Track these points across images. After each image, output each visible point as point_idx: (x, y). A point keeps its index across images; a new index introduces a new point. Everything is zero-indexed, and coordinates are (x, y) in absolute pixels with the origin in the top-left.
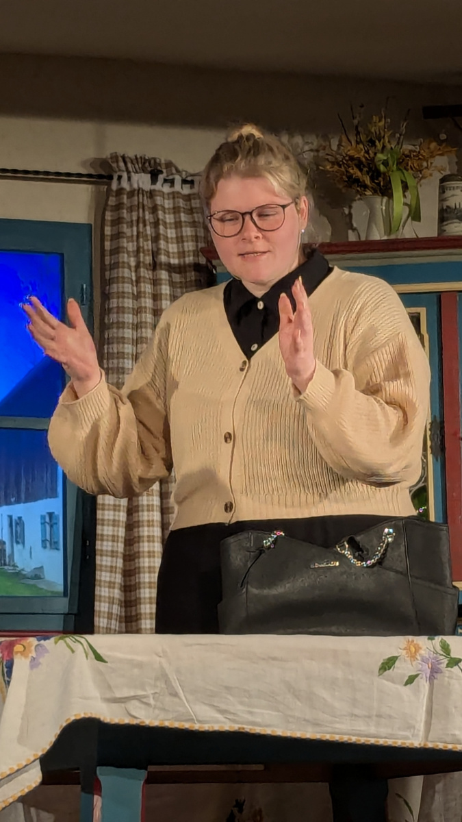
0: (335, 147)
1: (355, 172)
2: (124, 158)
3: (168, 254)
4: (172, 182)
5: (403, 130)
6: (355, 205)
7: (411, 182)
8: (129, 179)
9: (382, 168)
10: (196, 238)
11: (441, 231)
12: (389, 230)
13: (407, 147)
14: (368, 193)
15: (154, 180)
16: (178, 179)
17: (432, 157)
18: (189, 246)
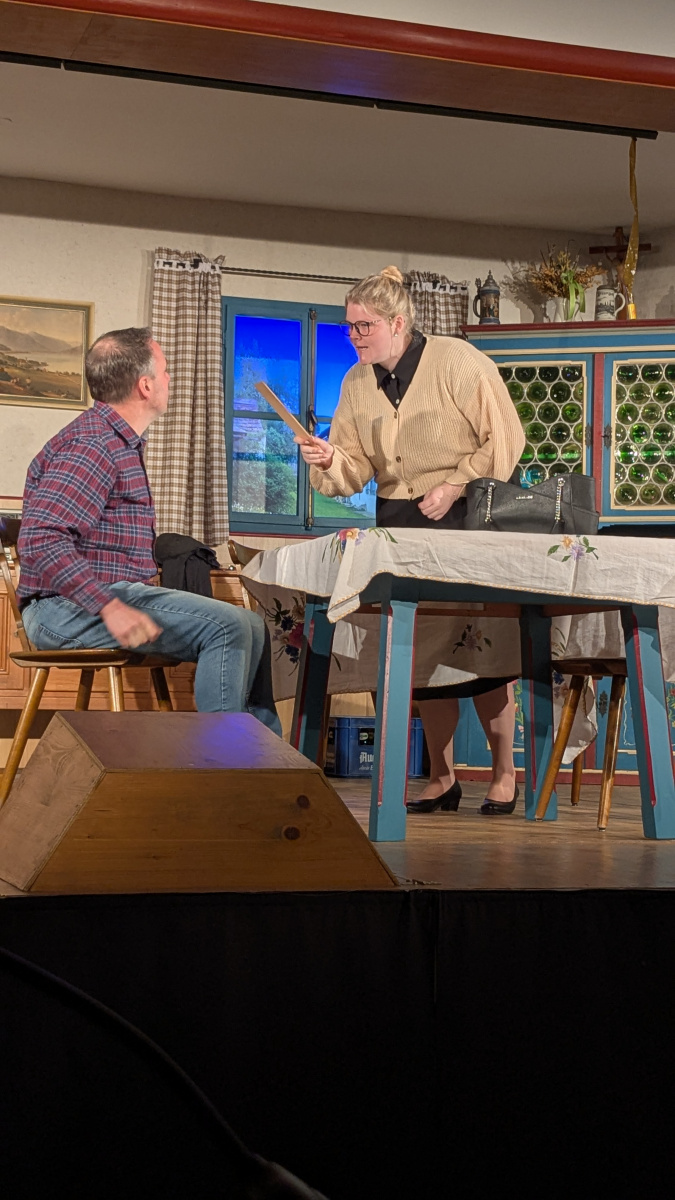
0: (538, 269)
1: (548, 283)
2: (418, 273)
3: (441, 329)
4: (445, 288)
5: (577, 259)
6: (548, 303)
7: (580, 290)
8: (421, 285)
9: (564, 282)
10: (457, 320)
11: (596, 318)
12: (567, 316)
13: (579, 270)
14: (556, 296)
15: (434, 287)
16: (448, 286)
17: (593, 275)
18: (453, 324)
